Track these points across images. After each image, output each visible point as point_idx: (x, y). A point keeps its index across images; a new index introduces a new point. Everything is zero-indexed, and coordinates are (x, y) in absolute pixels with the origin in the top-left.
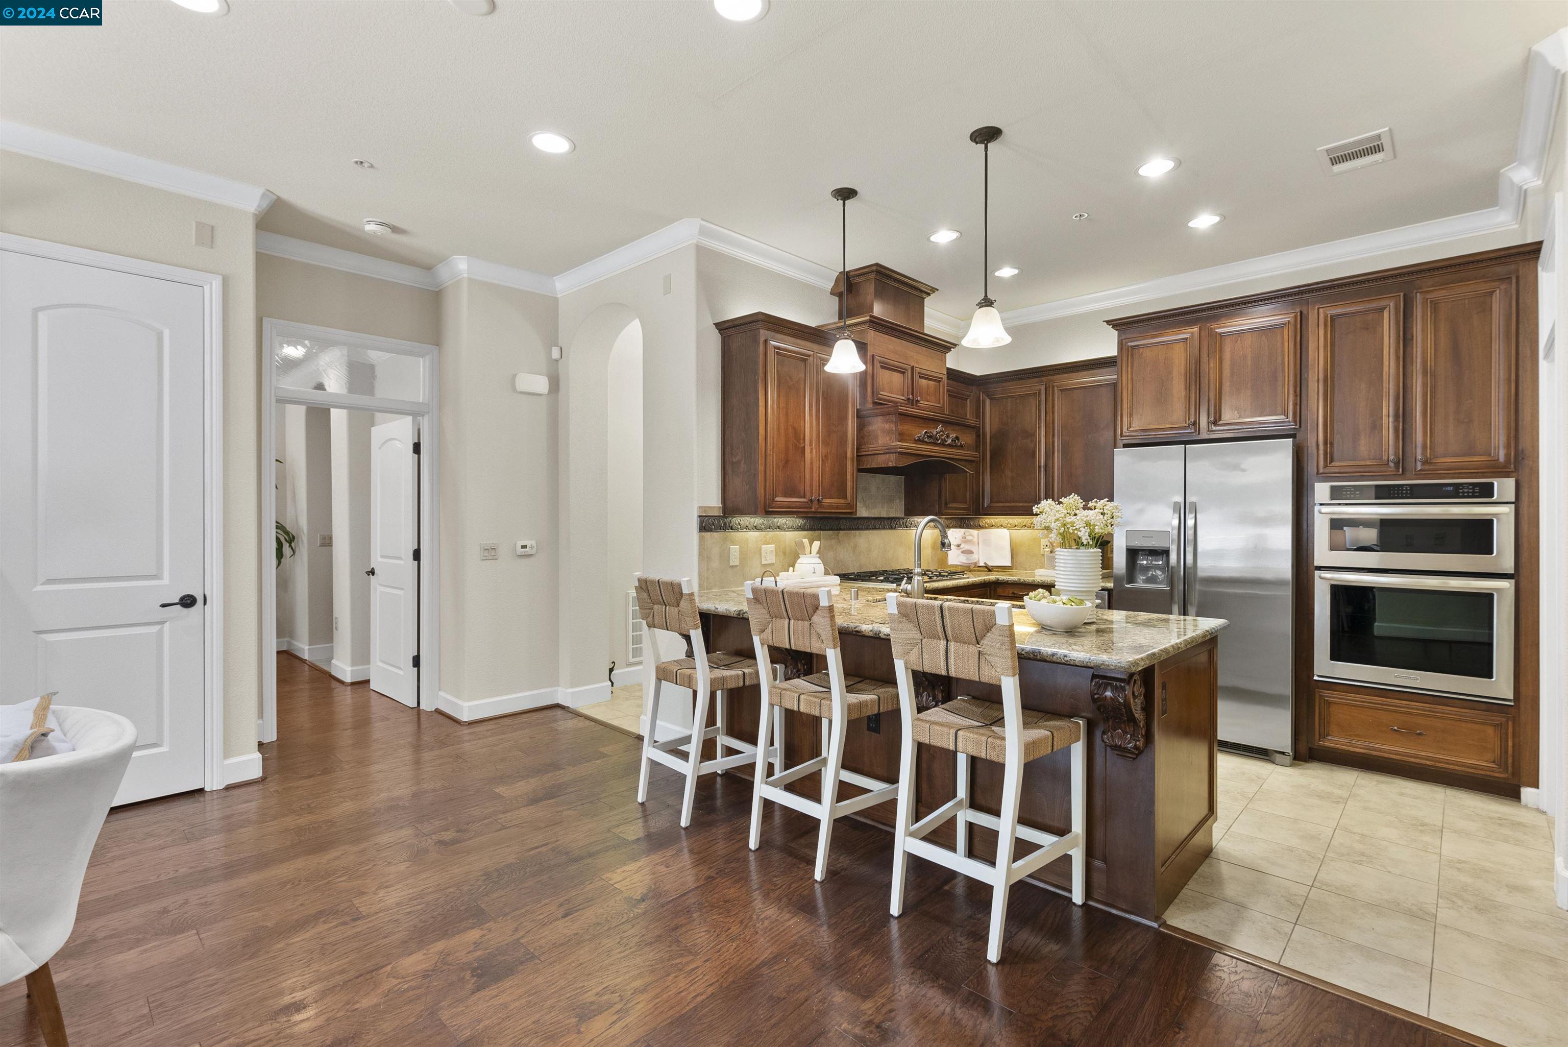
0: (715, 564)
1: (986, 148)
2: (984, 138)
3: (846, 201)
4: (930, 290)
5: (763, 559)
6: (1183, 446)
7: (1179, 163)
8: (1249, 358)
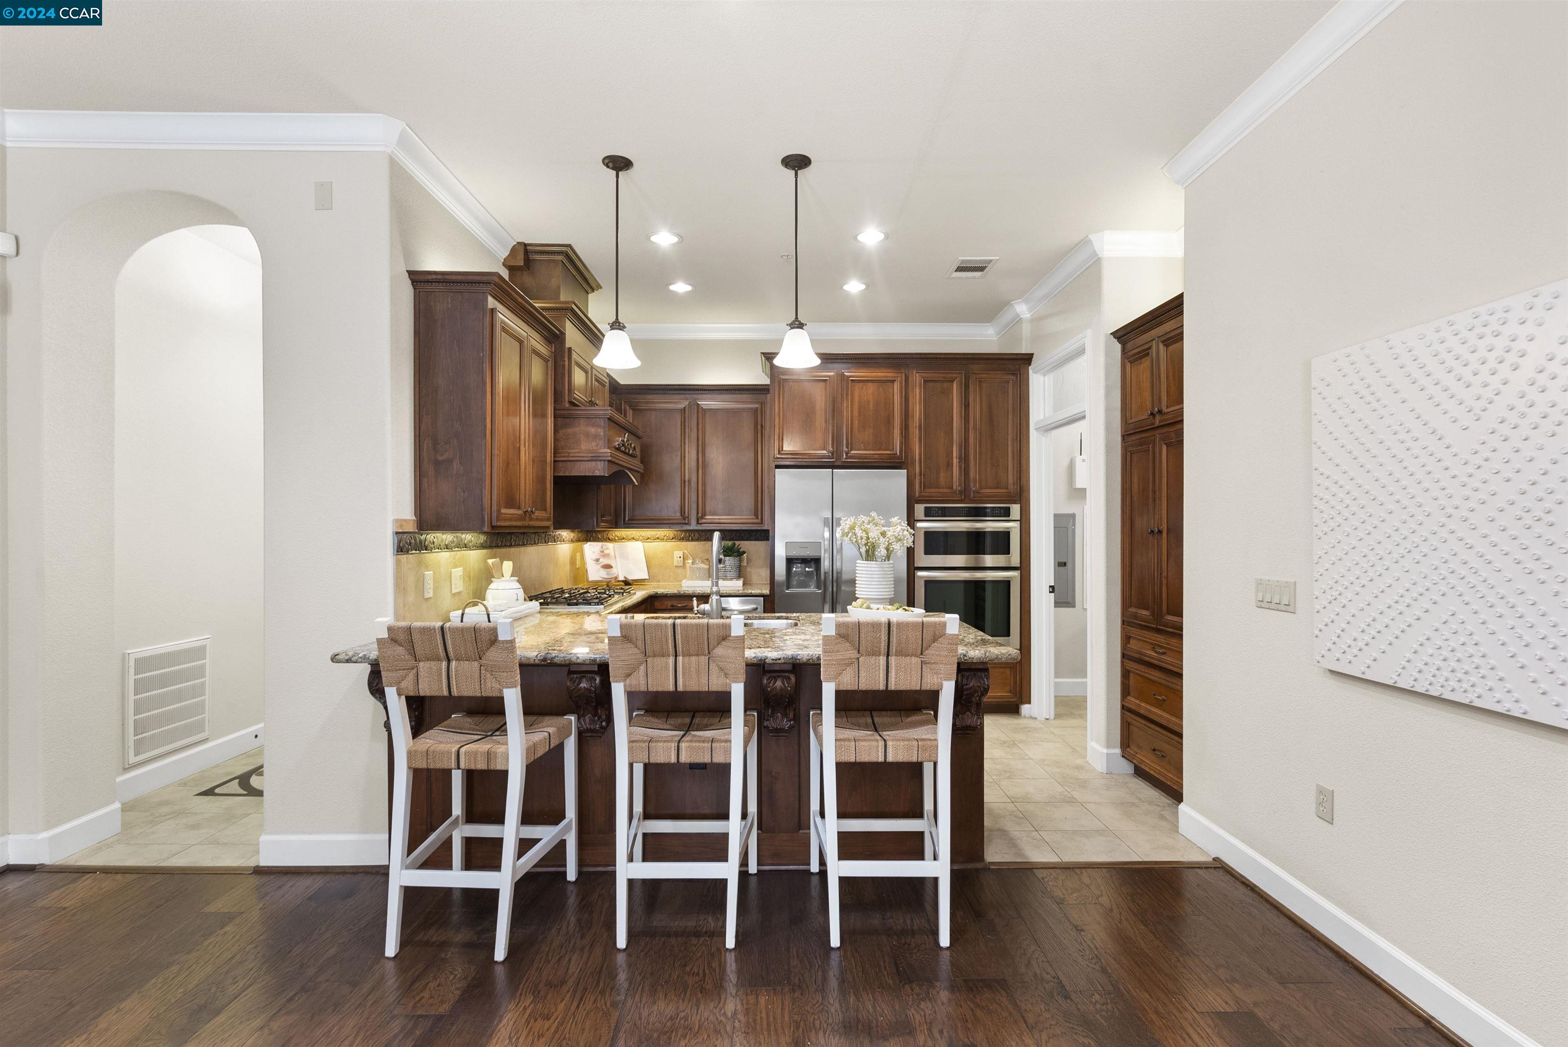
0: (411, 598)
1: (796, 174)
2: (797, 165)
3: (620, 173)
4: (597, 286)
5: (453, 587)
6: (831, 470)
7: (887, 236)
8: (871, 404)
